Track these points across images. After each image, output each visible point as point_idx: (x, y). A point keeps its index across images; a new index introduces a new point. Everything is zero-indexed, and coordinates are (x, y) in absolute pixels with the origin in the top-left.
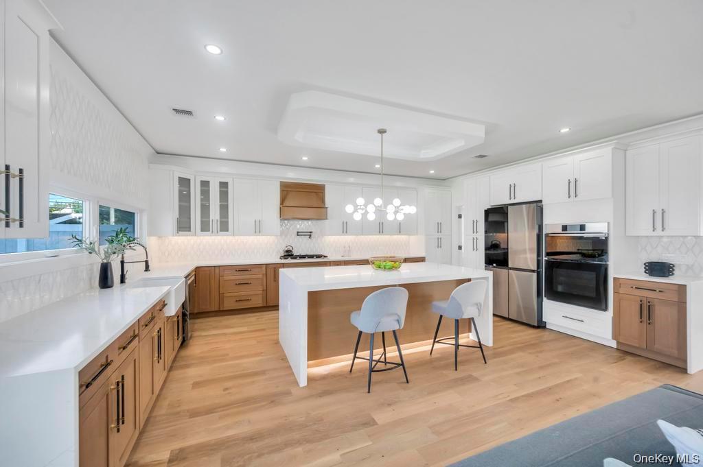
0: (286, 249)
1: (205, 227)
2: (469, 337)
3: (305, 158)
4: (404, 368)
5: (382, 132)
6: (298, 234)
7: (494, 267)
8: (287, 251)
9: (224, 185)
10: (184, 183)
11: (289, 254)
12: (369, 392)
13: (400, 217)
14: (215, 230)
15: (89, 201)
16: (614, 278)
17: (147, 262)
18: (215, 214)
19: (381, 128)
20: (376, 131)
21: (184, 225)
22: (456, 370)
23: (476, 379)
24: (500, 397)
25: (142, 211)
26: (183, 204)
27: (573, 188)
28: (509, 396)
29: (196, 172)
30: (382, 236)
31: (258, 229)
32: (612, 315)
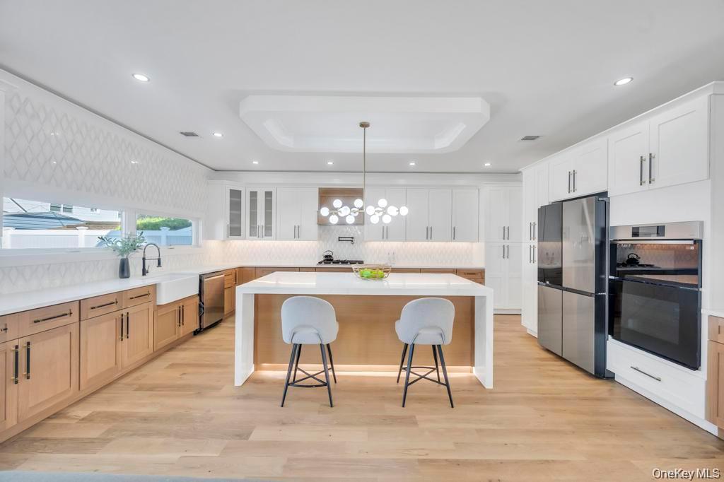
0: (326, 254)
1: (253, 231)
2: (471, 372)
3: (330, 163)
4: (329, 389)
5: (364, 125)
6: (340, 239)
7: (547, 286)
8: (326, 256)
9: (269, 194)
10: (235, 194)
11: (328, 259)
12: (282, 406)
13: (387, 220)
14: (260, 234)
15: (126, 211)
16: (710, 316)
17: (159, 260)
18: (261, 221)
19: (362, 121)
20: (359, 125)
21: (235, 231)
22: (403, 406)
23: (415, 423)
24: (416, 452)
25: (198, 219)
26: (234, 212)
27: (647, 169)
28: (427, 454)
29: (245, 185)
30: (430, 243)
31: (297, 234)
32: (705, 378)
